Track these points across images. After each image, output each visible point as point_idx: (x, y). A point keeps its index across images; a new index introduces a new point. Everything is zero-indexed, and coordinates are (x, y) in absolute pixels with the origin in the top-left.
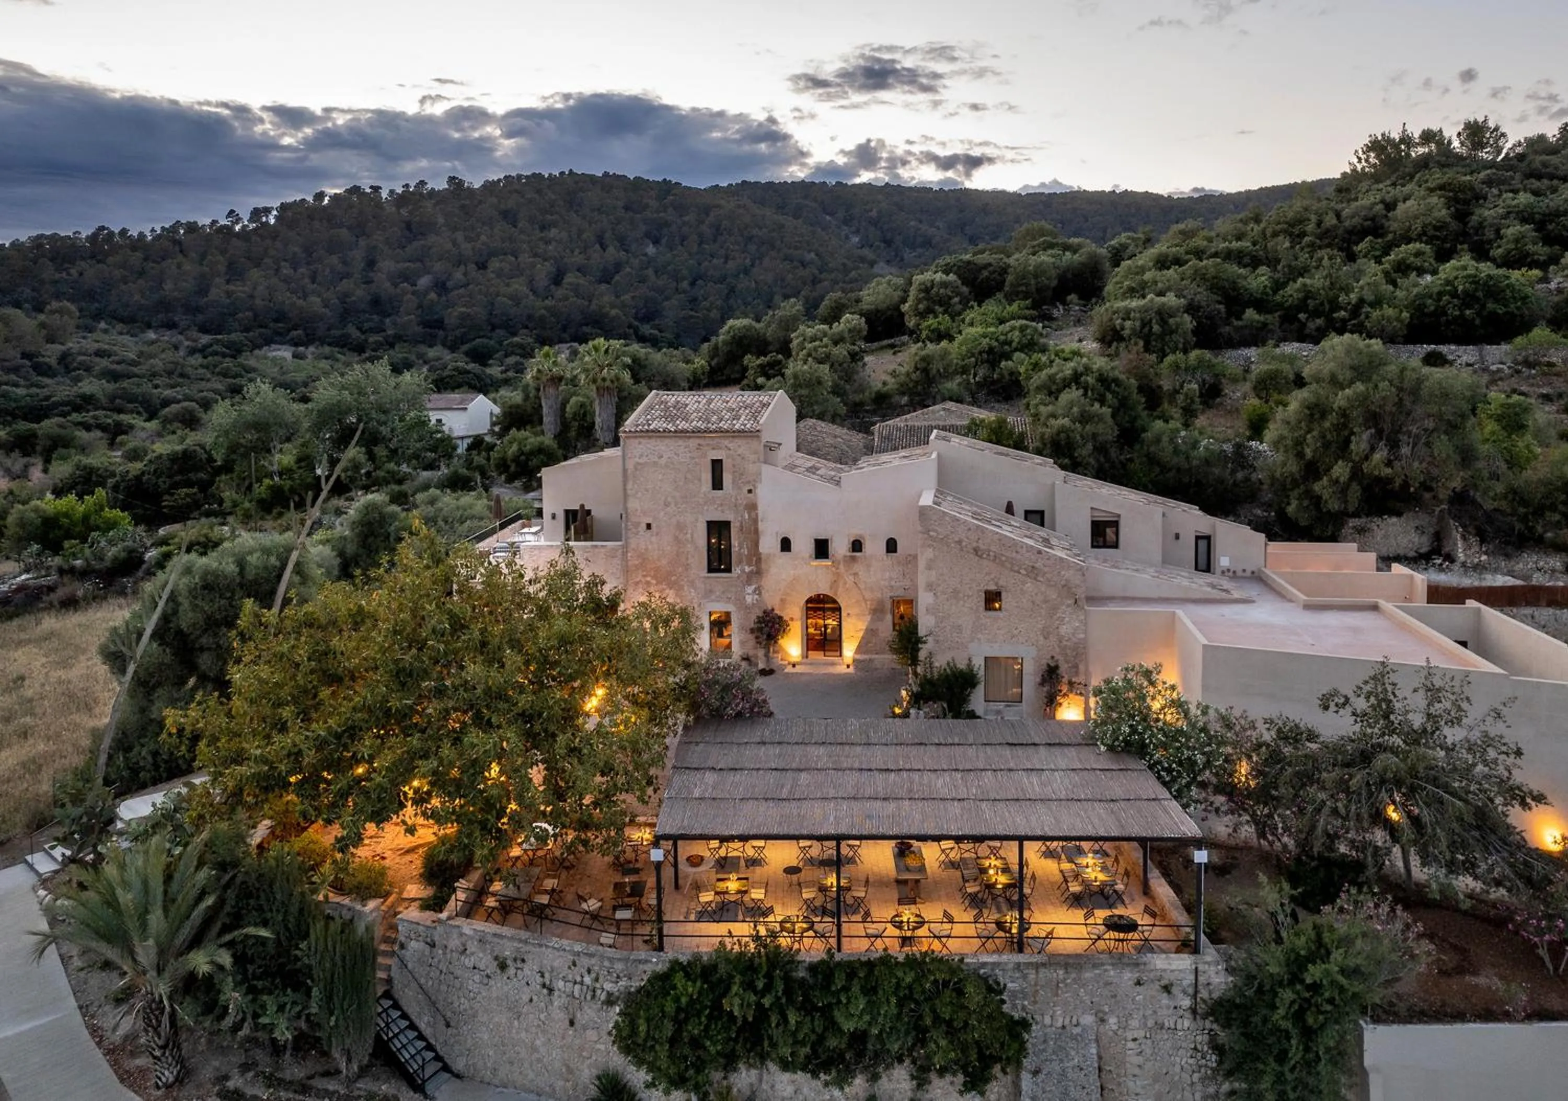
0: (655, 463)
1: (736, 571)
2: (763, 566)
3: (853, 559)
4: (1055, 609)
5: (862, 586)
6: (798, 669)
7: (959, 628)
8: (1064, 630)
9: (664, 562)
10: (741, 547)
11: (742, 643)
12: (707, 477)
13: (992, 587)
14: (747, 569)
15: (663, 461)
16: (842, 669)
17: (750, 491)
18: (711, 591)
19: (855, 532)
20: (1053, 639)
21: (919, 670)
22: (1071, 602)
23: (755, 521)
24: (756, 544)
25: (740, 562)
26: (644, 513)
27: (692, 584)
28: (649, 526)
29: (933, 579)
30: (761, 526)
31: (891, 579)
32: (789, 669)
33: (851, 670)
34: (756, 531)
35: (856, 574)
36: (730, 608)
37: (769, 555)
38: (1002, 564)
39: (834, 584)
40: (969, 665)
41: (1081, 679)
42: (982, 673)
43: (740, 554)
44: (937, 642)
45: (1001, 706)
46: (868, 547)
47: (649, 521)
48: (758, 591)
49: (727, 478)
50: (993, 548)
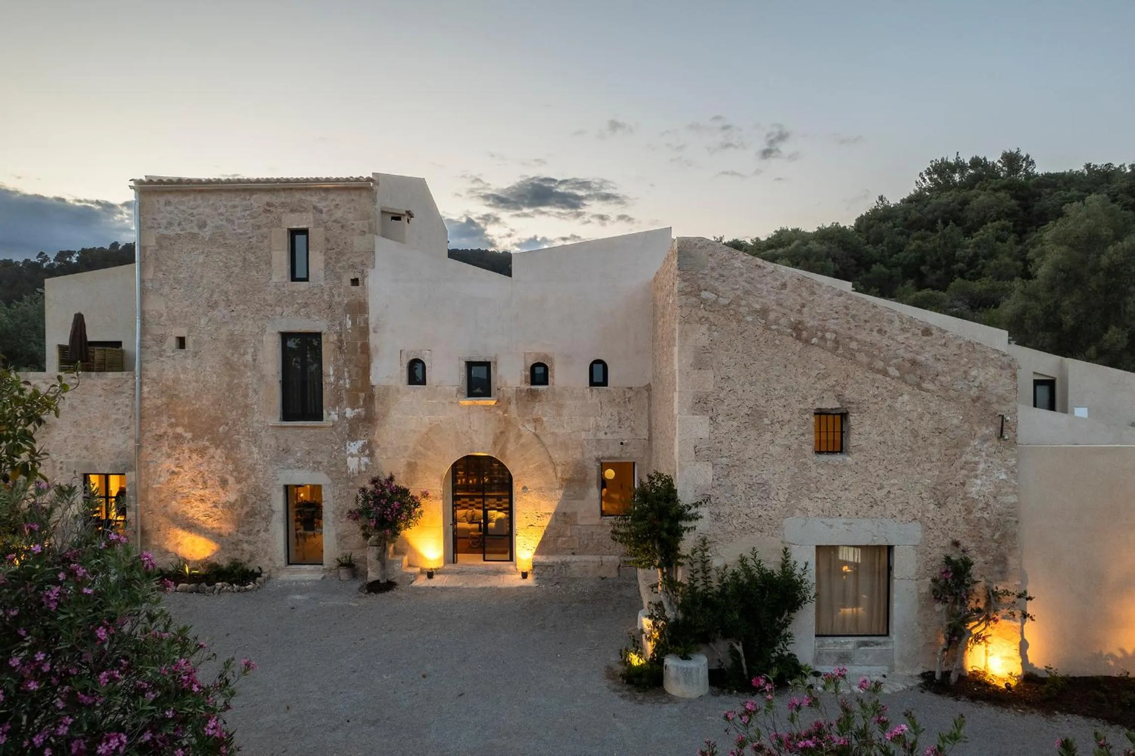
0: (194, 236)
1: (331, 416)
2: (378, 407)
3: (533, 395)
4: (959, 445)
5: (548, 440)
6: (438, 581)
7: (763, 488)
8: (977, 487)
9: (206, 401)
10: (338, 378)
11: (342, 538)
12: (281, 258)
13: (830, 403)
14: (349, 413)
15: (207, 233)
16: (513, 580)
17: (355, 282)
18: (287, 451)
19: (537, 350)
20: (955, 508)
21: (681, 575)
22: (992, 430)
23: (364, 331)
24: (365, 370)
25: (338, 401)
26: (173, 321)
27: (254, 437)
28: (181, 342)
29: (710, 387)
30: (373, 340)
31: (598, 428)
32: (422, 582)
33: (530, 581)
34: (365, 349)
35: (537, 421)
36: (320, 478)
37: (387, 389)
38: (851, 356)
39: (500, 437)
40: (785, 564)
41: (1012, 585)
42: (811, 577)
43: (337, 389)
44: (718, 517)
45: (850, 644)
46: (558, 376)
47: (183, 332)
48: (369, 449)
49: (317, 261)
50: (831, 324)
